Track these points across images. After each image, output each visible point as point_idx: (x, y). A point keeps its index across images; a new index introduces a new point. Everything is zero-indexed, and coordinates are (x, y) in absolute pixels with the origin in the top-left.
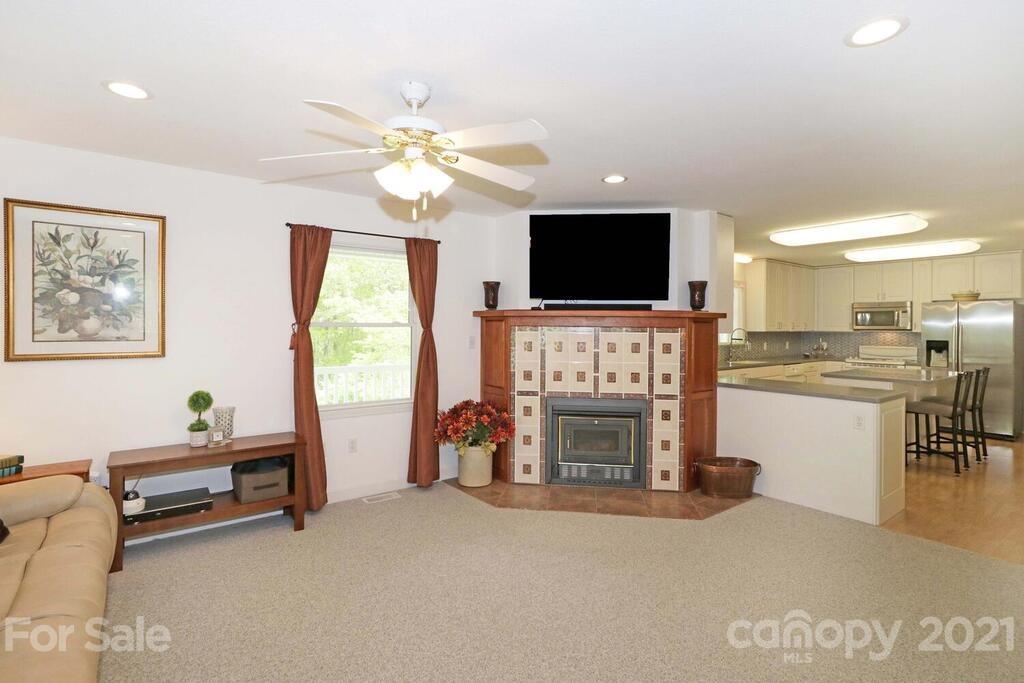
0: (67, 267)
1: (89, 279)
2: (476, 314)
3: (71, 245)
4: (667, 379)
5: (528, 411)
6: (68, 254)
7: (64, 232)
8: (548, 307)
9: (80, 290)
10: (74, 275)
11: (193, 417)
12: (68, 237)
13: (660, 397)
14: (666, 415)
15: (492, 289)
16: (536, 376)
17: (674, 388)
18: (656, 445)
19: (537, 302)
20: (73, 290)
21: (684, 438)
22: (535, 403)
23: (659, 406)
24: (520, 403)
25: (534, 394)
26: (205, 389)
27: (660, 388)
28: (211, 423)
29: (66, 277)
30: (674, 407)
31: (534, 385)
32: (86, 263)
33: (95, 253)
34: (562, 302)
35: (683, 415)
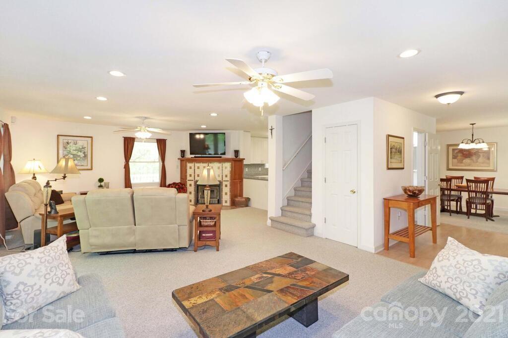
0: (70, 149)
1: (75, 152)
2: (179, 159)
3: (71, 144)
4: (226, 176)
5: (190, 185)
6: (71, 146)
7: (69, 141)
8: (195, 157)
9: (73, 155)
10: (72, 151)
11: (99, 184)
12: (70, 143)
13: (224, 181)
14: (226, 186)
15: (183, 152)
16: (193, 175)
17: (228, 178)
18: (224, 194)
19: (193, 156)
20: (71, 154)
21: (231, 191)
22: (193, 183)
23: (224, 183)
24: (188, 183)
25: (192, 180)
26: (102, 177)
27: (225, 179)
28: (103, 185)
29: (70, 151)
30: (228, 184)
31: (192, 178)
32: (74, 148)
33: (76, 146)
34: (200, 156)
35: (231, 185)
